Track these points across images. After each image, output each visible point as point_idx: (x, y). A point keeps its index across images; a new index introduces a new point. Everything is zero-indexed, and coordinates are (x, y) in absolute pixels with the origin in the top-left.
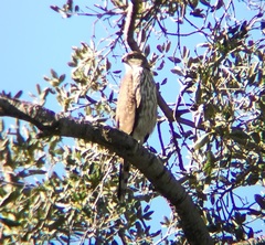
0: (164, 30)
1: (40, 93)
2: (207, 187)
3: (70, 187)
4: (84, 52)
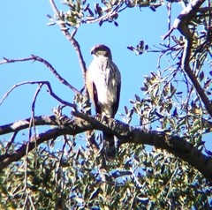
3: (147, 184)
4: (153, 79)
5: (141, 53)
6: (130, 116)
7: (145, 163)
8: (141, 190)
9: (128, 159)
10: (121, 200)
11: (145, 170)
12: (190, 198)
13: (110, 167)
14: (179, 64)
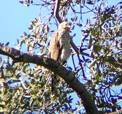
0: (74, 11)
1: (18, 43)
2: (97, 85)
3: (31, 87)
4: (36, 22)
5: (28, 6)
6: (21, 46)
7: (30, 75)
8: (27, 91)
9: (19, 72)
10: (13, 97)
11: (30, 79)
12: (57, 95)
13: (7, 77)
14: (53, 13)
